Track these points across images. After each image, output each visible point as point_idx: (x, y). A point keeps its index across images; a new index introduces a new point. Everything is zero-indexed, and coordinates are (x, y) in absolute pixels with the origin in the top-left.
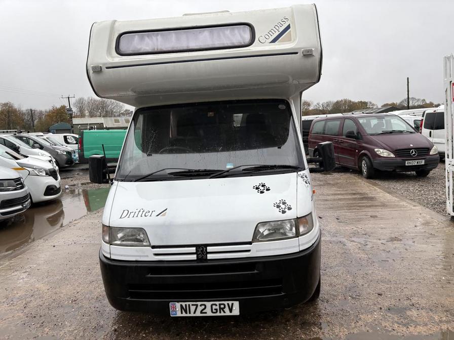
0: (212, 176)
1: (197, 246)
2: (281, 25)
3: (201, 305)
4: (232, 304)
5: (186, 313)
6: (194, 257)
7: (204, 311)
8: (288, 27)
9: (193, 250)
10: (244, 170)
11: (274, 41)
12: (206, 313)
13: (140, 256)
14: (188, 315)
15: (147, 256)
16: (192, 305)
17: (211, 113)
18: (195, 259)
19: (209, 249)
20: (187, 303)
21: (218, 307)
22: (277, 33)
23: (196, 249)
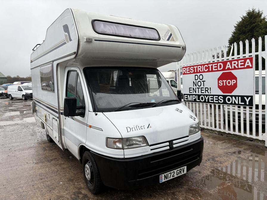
1: (169, 141)
2: (168, 33)
3: (173, 173)
4: (184, 168)
6: (168, 148)
9: (168, 144)
11: (168, 40)
12: (174, 176)
13: (144, 152)
14: (167, 180)
15: (148, 151)
16: (169, 173)
17: (130, 73)
19: (174, 142)
20: (167, 173)
21: (179, 172)
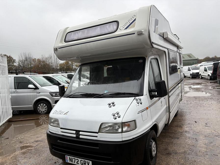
0: (94, 97)
1: (76, 131)
2: (131, 19)
3: (77, 159)
4: (89, 162)
5: (71, 162)
7: (78, 163)
8: (135, 20)
9: (74, 132)
10: (110, 94)
11: (126, 28)
14: (72, 163)
15: (59, 132)
16: (73, 158)
18: (75, 137)
19: (81, 133)
20: (72, 157)
21: (83, 162)
22: (129, 24)
23: (76, 132)
